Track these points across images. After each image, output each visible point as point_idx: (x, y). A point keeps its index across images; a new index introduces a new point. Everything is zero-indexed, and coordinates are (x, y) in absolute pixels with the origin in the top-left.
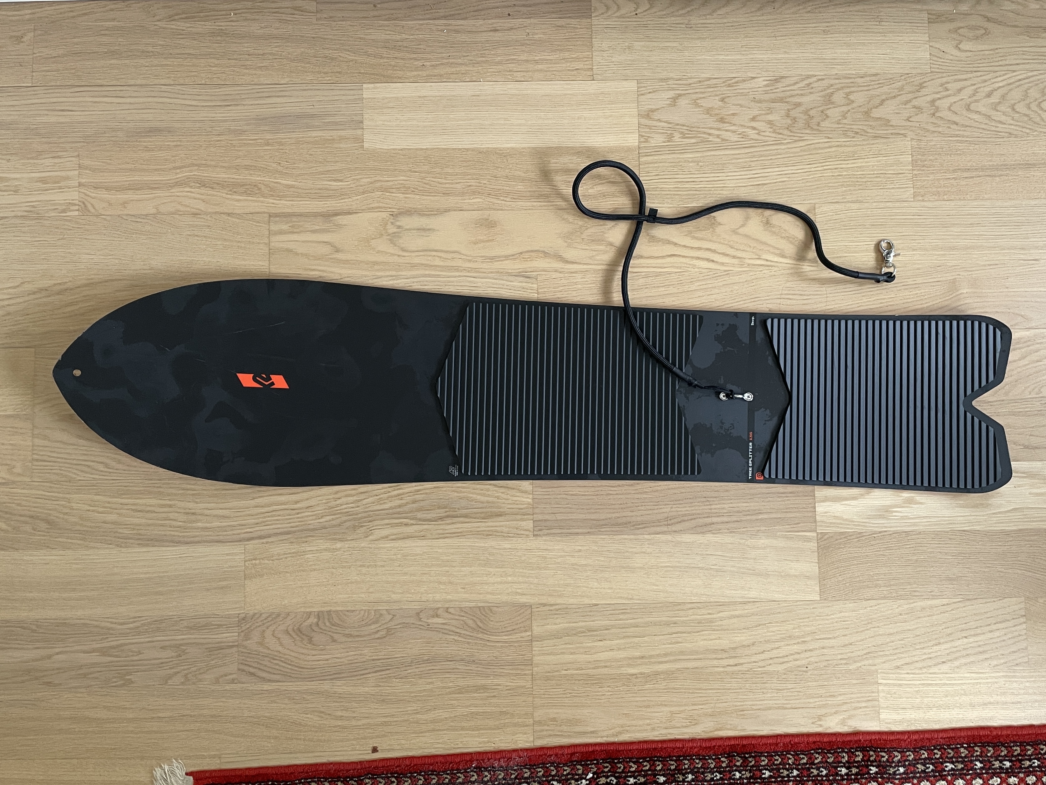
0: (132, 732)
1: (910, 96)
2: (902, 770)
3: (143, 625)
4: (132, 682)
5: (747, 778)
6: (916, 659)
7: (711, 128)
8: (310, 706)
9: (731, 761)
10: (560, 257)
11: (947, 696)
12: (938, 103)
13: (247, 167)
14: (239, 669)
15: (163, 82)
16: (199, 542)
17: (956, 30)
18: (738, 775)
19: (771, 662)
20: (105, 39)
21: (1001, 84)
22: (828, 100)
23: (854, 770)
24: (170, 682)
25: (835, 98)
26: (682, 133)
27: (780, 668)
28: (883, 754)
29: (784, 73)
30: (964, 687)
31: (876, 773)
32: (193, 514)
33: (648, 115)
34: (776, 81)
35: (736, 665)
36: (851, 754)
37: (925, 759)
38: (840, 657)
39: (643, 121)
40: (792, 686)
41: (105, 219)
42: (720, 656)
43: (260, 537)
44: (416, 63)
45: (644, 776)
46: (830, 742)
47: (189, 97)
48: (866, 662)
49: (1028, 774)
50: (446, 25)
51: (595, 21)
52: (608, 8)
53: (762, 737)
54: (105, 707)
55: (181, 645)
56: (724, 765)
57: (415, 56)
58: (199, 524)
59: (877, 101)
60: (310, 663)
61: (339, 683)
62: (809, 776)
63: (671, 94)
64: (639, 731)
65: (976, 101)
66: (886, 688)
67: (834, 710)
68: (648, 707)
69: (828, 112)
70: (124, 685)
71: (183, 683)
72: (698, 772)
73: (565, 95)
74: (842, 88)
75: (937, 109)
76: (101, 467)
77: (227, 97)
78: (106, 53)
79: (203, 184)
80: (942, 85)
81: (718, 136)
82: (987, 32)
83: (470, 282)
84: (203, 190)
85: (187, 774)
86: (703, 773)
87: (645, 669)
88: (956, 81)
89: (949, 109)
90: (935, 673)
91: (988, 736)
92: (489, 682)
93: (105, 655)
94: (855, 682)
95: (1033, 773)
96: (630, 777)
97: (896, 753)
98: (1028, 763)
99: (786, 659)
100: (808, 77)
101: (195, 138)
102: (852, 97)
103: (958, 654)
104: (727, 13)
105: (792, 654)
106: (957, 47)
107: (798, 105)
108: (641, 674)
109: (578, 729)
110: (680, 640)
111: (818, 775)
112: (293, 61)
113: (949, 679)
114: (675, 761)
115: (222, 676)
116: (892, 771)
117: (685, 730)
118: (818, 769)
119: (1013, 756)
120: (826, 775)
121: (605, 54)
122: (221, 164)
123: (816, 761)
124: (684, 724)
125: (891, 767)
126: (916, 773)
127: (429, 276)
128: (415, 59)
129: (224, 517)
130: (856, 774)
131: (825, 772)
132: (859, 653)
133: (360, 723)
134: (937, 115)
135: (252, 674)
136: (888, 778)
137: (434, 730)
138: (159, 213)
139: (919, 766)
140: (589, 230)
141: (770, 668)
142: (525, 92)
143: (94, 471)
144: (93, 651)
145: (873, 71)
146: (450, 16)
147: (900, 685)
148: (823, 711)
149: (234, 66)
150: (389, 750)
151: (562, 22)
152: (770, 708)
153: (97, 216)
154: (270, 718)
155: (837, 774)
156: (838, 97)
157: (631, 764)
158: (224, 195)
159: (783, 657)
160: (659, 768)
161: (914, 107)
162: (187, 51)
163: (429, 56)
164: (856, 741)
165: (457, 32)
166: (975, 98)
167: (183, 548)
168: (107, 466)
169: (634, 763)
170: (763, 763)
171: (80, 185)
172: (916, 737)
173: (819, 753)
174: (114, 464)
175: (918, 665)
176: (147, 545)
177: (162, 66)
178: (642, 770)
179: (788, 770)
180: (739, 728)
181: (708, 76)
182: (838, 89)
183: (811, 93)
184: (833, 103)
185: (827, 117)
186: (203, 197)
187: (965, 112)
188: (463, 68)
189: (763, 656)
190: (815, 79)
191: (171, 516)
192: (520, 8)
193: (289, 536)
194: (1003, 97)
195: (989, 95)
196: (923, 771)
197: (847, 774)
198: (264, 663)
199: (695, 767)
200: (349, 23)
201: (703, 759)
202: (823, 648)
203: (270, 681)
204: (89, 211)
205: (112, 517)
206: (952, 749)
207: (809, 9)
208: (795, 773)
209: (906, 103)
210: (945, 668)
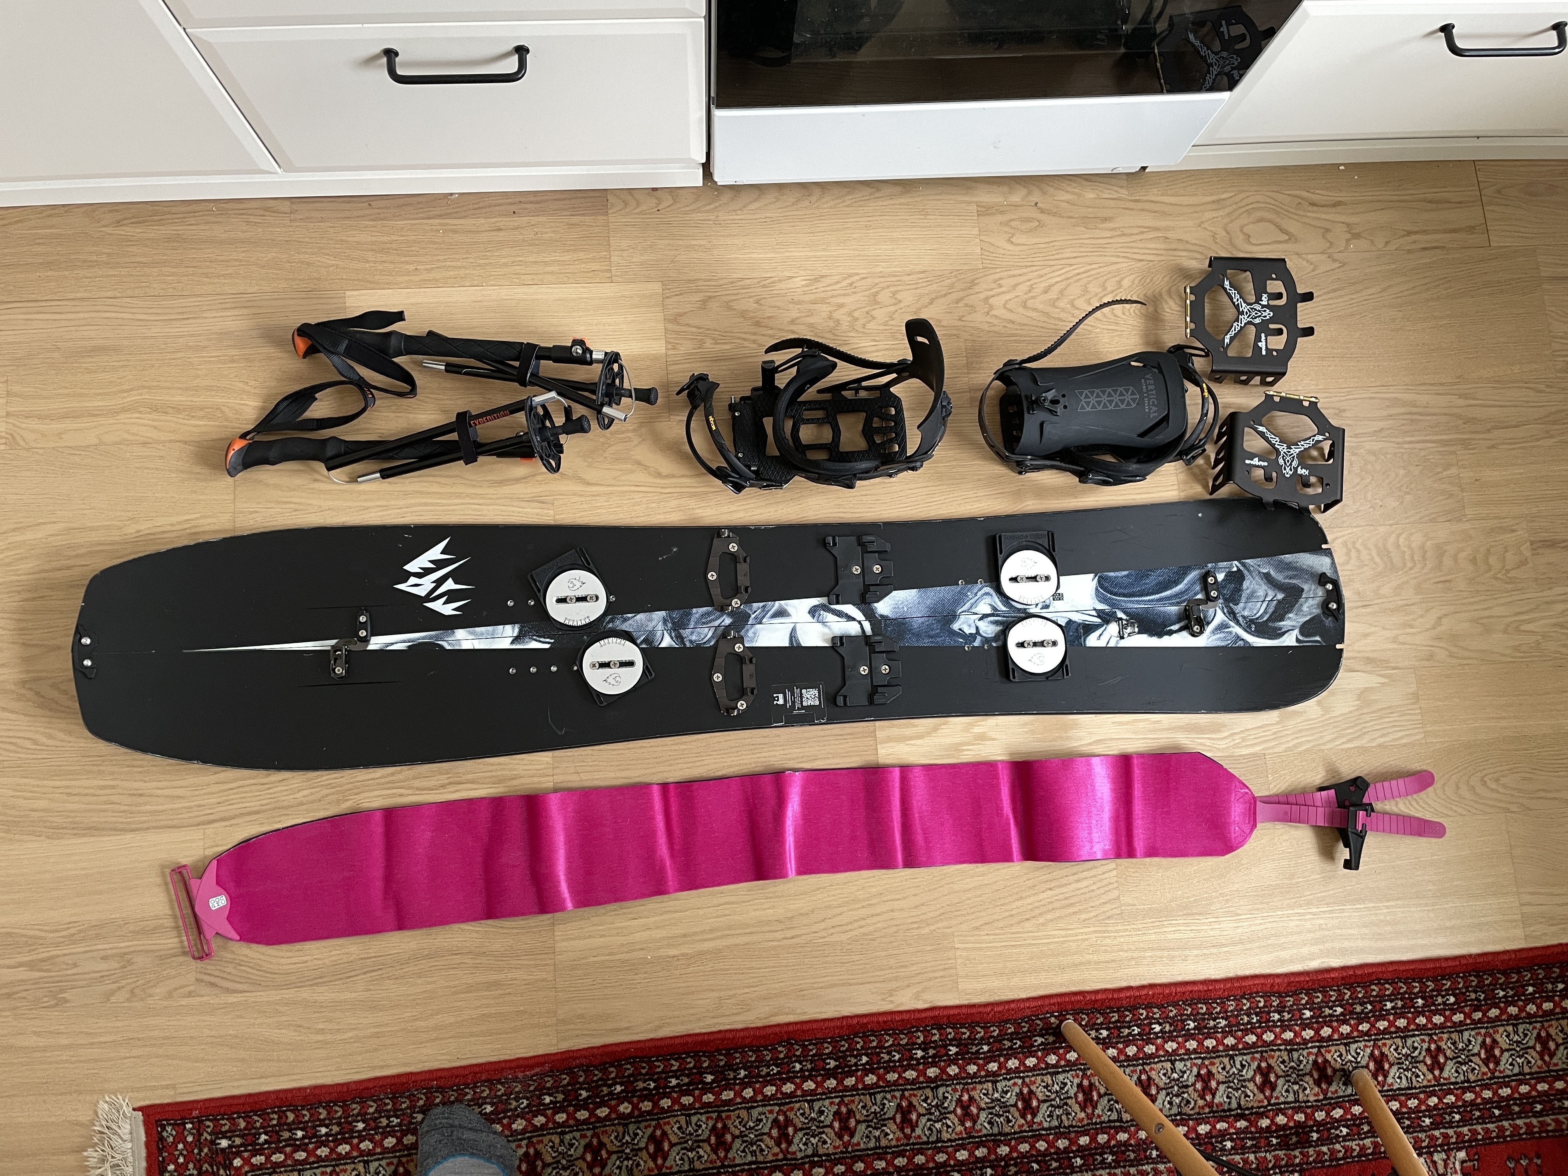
0: (67, 1061)
1: (961, 294)
2: (986, 1048)
3: (80, 931)
4: (67, 1001)
5: (807, 1070)
6: (996, 917)
7: (746, 333)
8: (284, 1018)
9: (789, 1050)
10: (580, 478)
11: (1032, 959)
12: (991, 301)
13: (208, 388)
14: (197, 980)
15: (109, 294)
16: (148, 829)
17: (1007, 224)
18: (798, 1067)
19: (832, 931)
20: (39, 249)
21: (1058, 279)
22: (874, 300)
23: (931, 1052)
24: (113, 999)
25: (880, 298)
26: (713, 339)
27: (844, 937)
28: (964, 1030)
29: (824, 272)
30: (1051, 947)
31: (956, 1054)
32: (141, 795)
33: (675, 319)
34: (816, 280)
35: (793, 938)
36: (927, 1033)
37: (1012, 1033)
38: (910, 920)
39: (670, 326)
40: (857, 958)
41: (37, 453)
42: (773, 928)
43: (222, 819)
44: (407, 267)
45: (688, 1076)
46: (903, 1020)
47: (140, 310)
48: (940, 925)
49: (1127, 1043)
50: (441, 225)
51: (612, 219)
52: (626, 204)
53: (824, 1020)
54: (35, 1033)
55: (125, 954)
56: (782, 1056)
57: (407, 259)
58: (148, 808)
59: (927, 300)
60: (285, 967)
61: (321, 989)
62: (879, 1062)
63: (699, 297)
64: (683, 1023)
65: (1033, 298)
66: (964, 954)
67: (906, 983)
68: (693, 993)
69: (873, 313)
70: (56, 1005)
71: (128, 1000)
72: (751, 1067)
73: (580, 299)
74: (888, 287)
75: (991, 308)
76: (28, 744)
77: (185, 310)
78: (41, 264)
79: (155, 409)
80: (995, 281)
81: (754, 342)
82: (1041, 224)
83: (474, 510)
84: (154, 416)
85: (134, 1109)
86: (757, 1067)
87: (685, 949)
88: (1010, 277)
89: (1005, 307)
90: (1018, 933)
91: (1080, 1001)
92: (503, 976)
93: (32, 970)
94: (929, 948)
95: (1133, 1042)
96: (672, 1077)
97: (979, 1029)
98: (1126, 1031)
99: (850, 927)
100: (850, 276)
101: (145, 357)
102: (899, 296)
103: (1043, 909)
104: (759, 208)
105: (856, 921)
106: (1009, 241)
107: (842, 306)
108: (683, 955)
109: (609, 1026)
110: (727, 912)
111: (890, 1061)
112: (263, 267)
113: (1034, 938)
114: (724, 1055)
115: (176, 989)
116: (974, 1049)
117: (737, 1018)
118: (889, 1053)
119: (1110, 1022)
120: (899, 1060)
121: (625, 254)
122: (177, 385)
123: (887, 1045)
124: (735, 1011)
125: (973, 1044)
126: (1002, 1050)
127: (426, 504)
128: (407, 263)
129: (179, 797)
130: (934, 1056)
131: (897, 1057)
132: (932, 915)
133: (346, 1036)
134: (992, 313)
135: (213, 985)
136: (970, 1059)
137: (436, 1039)
138: (101, 443)
139: (1005, 1042)
140: (613, 448)
141: (832, 939)
142: (535, 297)
143: (20, 750)
144: (21, 965)
145: (920, 268)
146: (447, 214)
147: (980, 949)
148: (894, 985)
149: (193, 275)
150: (382, 1067)
151: (576, 219)
152: (833, 986)
153: (28, 450)
154: (236, 1037)
155: (912, 1058)
156: (884, 297)
157: (673, 1062)
158: (181, 421)
159: (847, 924)
160: (705, 1065)
161: (966, 305)
162: (138, 259)
163: (423, 259)
164: (932, 1018)
165: (455, 232)
166: (1031, 295)
167: (129, 836)
168: (35, 742)
169: (676, 1060)
170: (827, 1051)
171: (8, 414)
172: (1000, 1008)
173: (889, 1035)
174: (43, 740)
175: (1000, 924)
176: (84, 835)
177: (107, 276)
178: (686, 1069)
179: (856, 1057)
180: (799, 1011)
181: (739, 276)
182: (884, 288)
183: (854, 293)
184: (878, 303)
185: (874, 318)
186: (155, 424)
187: (1021, 310)
188: (462, 272)
189: (823, 925)
190: (858, 277)
191: (113, 798)
192: (527, 206)
193: (260, 816)
194: (1061, 292)
195: (1045, 292)
196: (1011, 1048)
197: (923, 1057)
198: (228, 970)
199: (748, 1061)
200: (329, 224)
201: (757, 1051)
202: (892, 911)
203: (236, 991)
204: (18, 444)
205: (41, 804)
206: (1040, 1019)
207: (848, 202)
208: (865, 1059)
209: (958, 301)
210: (1028, 925)
